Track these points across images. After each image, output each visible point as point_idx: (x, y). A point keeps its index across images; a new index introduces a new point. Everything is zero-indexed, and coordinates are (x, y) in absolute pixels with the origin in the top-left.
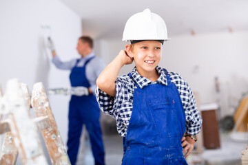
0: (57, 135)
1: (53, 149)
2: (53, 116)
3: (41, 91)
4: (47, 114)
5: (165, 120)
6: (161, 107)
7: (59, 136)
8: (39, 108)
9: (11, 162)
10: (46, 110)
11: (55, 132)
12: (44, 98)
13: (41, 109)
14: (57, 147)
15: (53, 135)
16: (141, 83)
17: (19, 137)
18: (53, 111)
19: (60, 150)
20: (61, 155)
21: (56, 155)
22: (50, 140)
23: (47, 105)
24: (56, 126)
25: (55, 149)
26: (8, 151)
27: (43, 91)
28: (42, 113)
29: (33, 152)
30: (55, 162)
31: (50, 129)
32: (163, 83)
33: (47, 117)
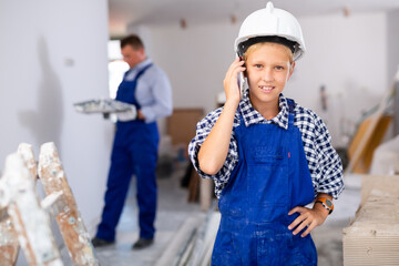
0: (76, 218)
1: (72, 238)
2: (71, 190)
3: (52, 155)
4: (62, 188)
5: (266, 181)
6: (266, 161)
7: (79, 219)
8: (50, 179)
9: (11, 256)
10: (60, 182)
11: (74, 213)
12: (57, 165)
13: (53, 181)
14: (77, 235)
15: (71, 219)
16: (248, 119)
17: (25, 235)
18: (70, 184)
19: (81, 239)
20: (83, 246)
21: (76, 246)
22: (66, 225)
23: (61, 175)
24: (74, 204)
25: (74, 237)
26: (6, 241)
27: (55, 156)
28: (55, 186)
29: (45, 255)
30: (74, 255)
31: (67, 210)
32: (281, 124)
33: (61, 192)
